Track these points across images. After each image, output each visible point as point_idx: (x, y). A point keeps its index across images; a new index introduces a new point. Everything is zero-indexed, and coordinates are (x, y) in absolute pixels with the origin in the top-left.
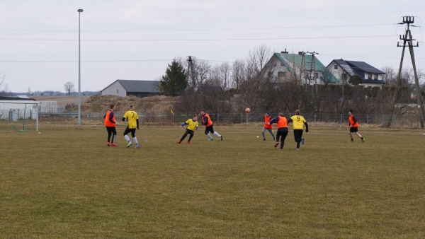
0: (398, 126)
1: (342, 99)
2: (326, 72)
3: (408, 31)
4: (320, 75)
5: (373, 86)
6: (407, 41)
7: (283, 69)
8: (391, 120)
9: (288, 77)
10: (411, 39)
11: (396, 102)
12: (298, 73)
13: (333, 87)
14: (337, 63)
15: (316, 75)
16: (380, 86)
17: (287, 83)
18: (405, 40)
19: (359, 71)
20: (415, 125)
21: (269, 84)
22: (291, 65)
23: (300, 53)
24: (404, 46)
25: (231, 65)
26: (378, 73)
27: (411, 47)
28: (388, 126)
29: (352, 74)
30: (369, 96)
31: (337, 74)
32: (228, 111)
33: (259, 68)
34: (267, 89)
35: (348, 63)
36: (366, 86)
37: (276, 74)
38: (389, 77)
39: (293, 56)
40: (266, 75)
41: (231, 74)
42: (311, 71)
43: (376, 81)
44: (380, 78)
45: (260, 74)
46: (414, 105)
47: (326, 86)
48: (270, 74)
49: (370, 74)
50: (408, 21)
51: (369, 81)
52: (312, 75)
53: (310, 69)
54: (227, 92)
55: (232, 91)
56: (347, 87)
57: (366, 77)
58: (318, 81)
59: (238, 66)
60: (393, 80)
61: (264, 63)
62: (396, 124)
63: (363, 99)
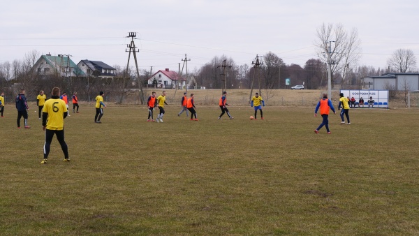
0: (126, 103)
1: (88, 86)
2: (77, 68)
3: (133, 42)
4: (73, 70)
5: (107, 77)
6: (132, 48)
7: (48, 66)
8: (122, 99)
9: (51, 71)
10: (134, 47)
11: (125, 87)
12: (58, 69)
13: (82, 78)
14: (84, 62)
15: (70, 70)
16: (112, 77)
17: (51, 75)
18: (131, 48)
19: (98, 67)
20: (137, 102)
21: (39, 76)
22: (54, 63)
23: (59, 55)
24: (130, 52)
25: (11, 63)
26: (111, 69)
27: (134, 52)
28: (120, 103)
29: (94, 70)
30: (106, 84)
31: (84, 70)
32: (11, 95)
33: (32, 66)
34: (37, 80)
35: (91, 62)
36: (103, 77)
37: (43, 70)
38: (117, 72)
39: (55, 57)
40: (37, 70)
41: (11, 69)
42: (67, 67)
43: (109, 74)
44: (112, 72)
45: (32, 69)
46: (135, 90)
47: (77, 77)
48: (39, 69)
49: (106, 69)
50: (133, 36)
51: (105, 74)
52: (68, 70)
53: (66, 66)
54: (10, 81)
55: (13, 81)
56: (90, 78)
57: (103, 71)
58: (72, 74)
59: (16, 65)
60: (120, 74)
61: (35, 62)
62: (125, 102)
63: (102, 86)
